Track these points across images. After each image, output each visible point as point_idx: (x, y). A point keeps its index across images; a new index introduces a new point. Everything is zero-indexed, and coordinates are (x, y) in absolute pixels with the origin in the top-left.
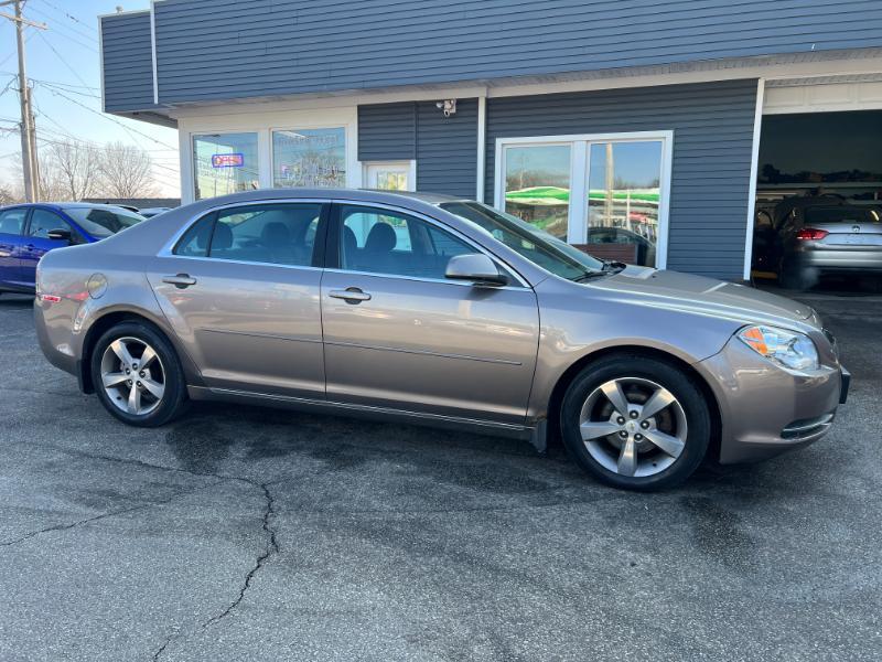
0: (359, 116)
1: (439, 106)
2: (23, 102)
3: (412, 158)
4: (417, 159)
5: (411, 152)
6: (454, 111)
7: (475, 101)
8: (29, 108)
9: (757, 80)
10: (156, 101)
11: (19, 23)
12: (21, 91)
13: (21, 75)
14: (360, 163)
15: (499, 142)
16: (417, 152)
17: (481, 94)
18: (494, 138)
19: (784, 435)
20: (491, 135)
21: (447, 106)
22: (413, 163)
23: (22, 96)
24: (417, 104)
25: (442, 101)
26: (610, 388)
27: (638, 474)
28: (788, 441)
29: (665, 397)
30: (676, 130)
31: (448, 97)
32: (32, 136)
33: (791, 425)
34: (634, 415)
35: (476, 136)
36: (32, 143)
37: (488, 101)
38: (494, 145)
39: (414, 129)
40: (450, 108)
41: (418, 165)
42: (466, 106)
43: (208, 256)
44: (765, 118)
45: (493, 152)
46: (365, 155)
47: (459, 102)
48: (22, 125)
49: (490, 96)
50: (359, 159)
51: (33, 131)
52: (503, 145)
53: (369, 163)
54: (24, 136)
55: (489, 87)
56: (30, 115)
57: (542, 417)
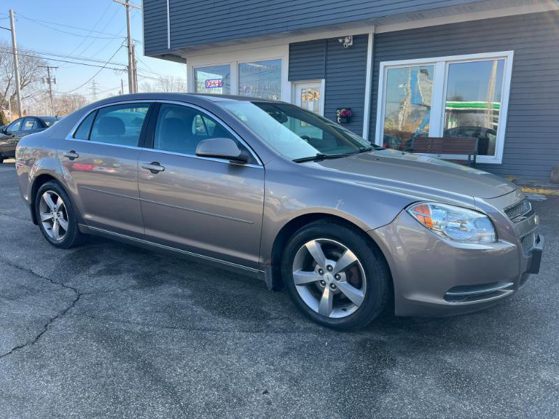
0: (290, 50)
1: (340, 41)
2: (130, 54)
3: (321, 78)
4: (326, 78)
5: (322, 74)
6: (351, 44)
7: (366, 36)
8: (133, 56)
10: (169, 47)
11: (127, 6)
12: (128, 47)
13: (129, 37)
14: (290, 82)
15: (382, 64)
16: (326, 73)
17: (370, 31)
18: (379, 62)
19: (447, 298)
20: (377, 59)
21: (347, 40)
22: (323, 81)
23: (129, 50)
24: (327, 41)
25: (343, 38)
26: (312, 245)
27: (332, 315)
28: (451, 303)
29: (350, 256)
31: (347, 34)
32: (134, 74)
33: (452, 290)
34: (329, 268)
35: (366, 61)
36: (134, 78)
37: (376, 36)
38: (378, 67)
39: (324, 58)
40: (348, 42)
41: (326, 82)
42: (360, 40)
43: (89, 140)
45: (378, 71)
46: (293, 77)
47: (355, 38)
48: (129, 67)
49: (377, 33)
50: (289, 80)
51: (135, 71)
52: (385, 66)
53: (296, 82)
54: (130, 74)
55: (376, 26)
56: (133, 61)
57: (269, 264)
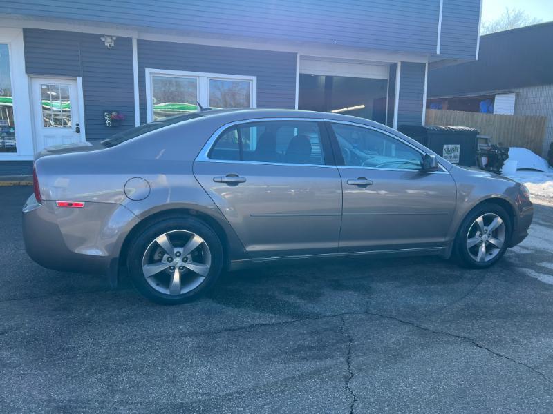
9: (297, 53)
30: (258, 76)
44: (300, 75)
